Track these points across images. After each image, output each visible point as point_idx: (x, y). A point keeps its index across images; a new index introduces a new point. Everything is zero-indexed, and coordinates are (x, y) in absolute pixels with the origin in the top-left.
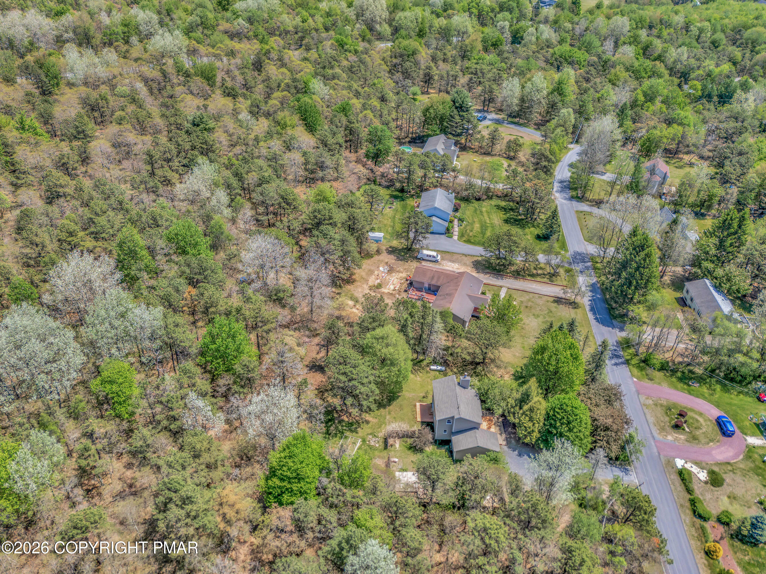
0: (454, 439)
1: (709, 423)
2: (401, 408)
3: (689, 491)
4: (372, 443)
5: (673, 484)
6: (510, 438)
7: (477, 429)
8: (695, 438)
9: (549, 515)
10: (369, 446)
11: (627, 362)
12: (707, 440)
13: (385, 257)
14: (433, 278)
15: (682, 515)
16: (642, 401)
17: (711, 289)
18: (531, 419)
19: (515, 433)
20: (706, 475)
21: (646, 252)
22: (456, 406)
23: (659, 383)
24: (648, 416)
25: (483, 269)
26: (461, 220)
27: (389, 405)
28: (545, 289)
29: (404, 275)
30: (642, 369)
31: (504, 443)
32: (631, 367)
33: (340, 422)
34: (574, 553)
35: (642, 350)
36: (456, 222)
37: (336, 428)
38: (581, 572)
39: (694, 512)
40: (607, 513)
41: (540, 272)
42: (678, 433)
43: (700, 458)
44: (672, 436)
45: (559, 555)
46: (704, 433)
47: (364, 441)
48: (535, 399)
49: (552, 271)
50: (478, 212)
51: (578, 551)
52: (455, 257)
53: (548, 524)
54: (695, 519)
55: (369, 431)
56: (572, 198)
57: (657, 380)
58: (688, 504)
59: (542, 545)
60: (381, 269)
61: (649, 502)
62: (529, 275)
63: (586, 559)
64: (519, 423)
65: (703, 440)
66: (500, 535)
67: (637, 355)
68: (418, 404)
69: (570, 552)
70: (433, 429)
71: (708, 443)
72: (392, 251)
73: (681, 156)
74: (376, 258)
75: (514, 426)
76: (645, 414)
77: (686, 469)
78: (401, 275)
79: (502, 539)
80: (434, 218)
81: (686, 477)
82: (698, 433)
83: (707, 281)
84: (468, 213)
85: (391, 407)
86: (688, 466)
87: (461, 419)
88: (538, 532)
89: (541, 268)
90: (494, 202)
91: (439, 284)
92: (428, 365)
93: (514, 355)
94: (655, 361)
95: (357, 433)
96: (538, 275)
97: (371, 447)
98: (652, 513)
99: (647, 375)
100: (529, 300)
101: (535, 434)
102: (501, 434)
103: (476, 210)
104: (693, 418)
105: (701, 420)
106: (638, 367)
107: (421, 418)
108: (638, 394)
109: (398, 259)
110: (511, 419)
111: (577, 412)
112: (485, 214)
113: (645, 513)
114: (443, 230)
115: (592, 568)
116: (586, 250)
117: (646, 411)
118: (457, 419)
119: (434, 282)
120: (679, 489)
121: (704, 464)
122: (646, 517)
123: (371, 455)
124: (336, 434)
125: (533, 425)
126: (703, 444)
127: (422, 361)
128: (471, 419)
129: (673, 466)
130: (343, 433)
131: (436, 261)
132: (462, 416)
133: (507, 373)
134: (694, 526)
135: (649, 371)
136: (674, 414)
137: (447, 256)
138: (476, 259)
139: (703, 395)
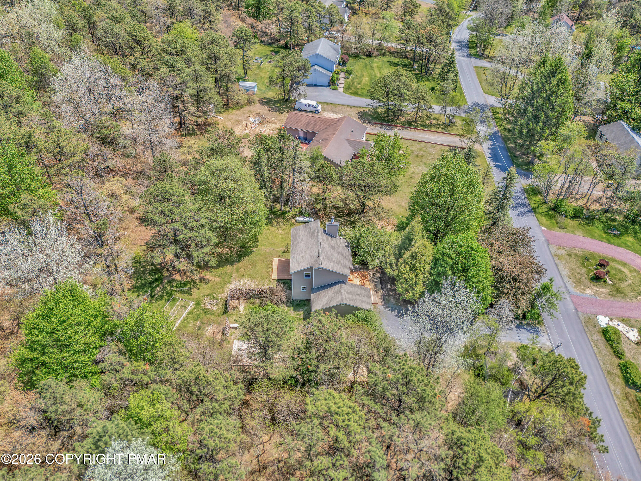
0: (314, 297)
1: (635, 274)
2: (253, 264)
3: (618, 354)
4: (208, 306)
5: (596, 346)
6: (389, 295)
7: (343, 282)
8: (619, 291)
9: (428, 391)
10: (203, 309)
11: (534, 211)
12: (634, 293)
13: (257, 107)
14: (308, 124)
15: (611, 385)
16: (553, 251)
17: (629, 130)
18: (413, 269)
19: (395, 290)
20: (637, 335)
21: (559, 76)
22: (317, 255)
23: (573, 232)
24: (561, 268)
25: (369, 120)
26: (349, 73)
27: (239, 262)
28: (439, 139)
29: (278, 126)
30: (551, 217)
31: (380, 301)
32: (539, 216)
33: (169, 282)
34: (466, 448)
35: (551, 198)
36: (342, 75)
37: (164, 289)
38: (477, 477)
39: (627, 381)
40: (514, 385)
41: (434, 122)
42: (599, 286)
43: (628, 314)
44: (592, 289)
45: (443, 452)
46: (630, 285)
47: (198, 303)
48: (419, 243)
49: (448, 121)
50: (368, 67)
51: (472, 444)
52: (340, 108)
53: (427, 404)
54: (628, 390)
55: (207, 292)
56: (471, 55)
57: (569, 229)
58: (617, 371)
59: (416, 436)
60: (251, 119)
61: (576, 367)
62: (421, 126)
63: (484, 455)
64: (398, 276)
65: (630, 294)
66: (351, 423)
67: (546, 203)
68: (276, 260)
69: (460, 447)
70: (290, 288)
71: (636, 297)
72: (266, 102)
73: (583, 22)
74: (246, 109)
75: (393, 280)
76: (556, 265)
77: (612, 328)
78: (274, 126)
79: (355, 427)
80: (316, 67)
81: (613, 336)
82: (623, 285)
83: (624, 123)
84: (357, 67)
85: (240, 264)
86: (614, 323)
87: (320, 270)
88: (410, 416)
89: (435, 119)
90: (388, 58)
91: (315, 131)
92: (294, 217)
93: (400, 206)
94: (567, 208)
95: (190, 294)
96: (431, 125)
97: (206, 311)
98: (581, 382)
99: (558, 223)
100: (420, 150)
101: (419, 287)
102: (376, 291)
103: (366, 65)
104: (616, 269)
105: (625, 271)
106: (547, 215)
107: (278, 275)
108: (548, 244)
109: (272, 110)
110: (389, 271)
111: (475, 254)
112: (376, 69)
113: (571, 383)
114: (326, 81)
115: (494, 470)
116: (486, 101)
117: (558, 262)
118: (317, 270)
119: (309, 129)
120: (604, 352)
121: (633, 321)
122: (573, 388)
123: (205, 320)
124: (162, 296)
125: (417, 275)
126: (630, 298)
127: (286, 213)
128: (335, 270)
129: (595, 324)
130: (171, 294)
131: (317, 112)
132: (322, 266)
133: (389, 224)
134: (627, 398)
135: (560, 219)
136: (591, 265)
137: (330, 107)
138: (362, 110)
139: (625, 244)
